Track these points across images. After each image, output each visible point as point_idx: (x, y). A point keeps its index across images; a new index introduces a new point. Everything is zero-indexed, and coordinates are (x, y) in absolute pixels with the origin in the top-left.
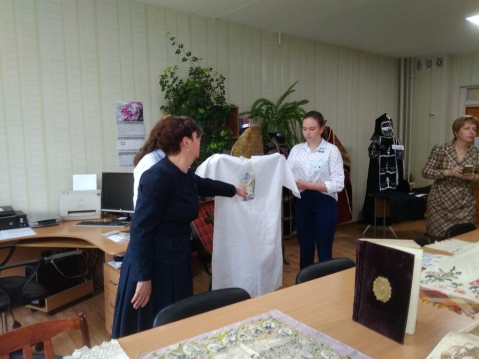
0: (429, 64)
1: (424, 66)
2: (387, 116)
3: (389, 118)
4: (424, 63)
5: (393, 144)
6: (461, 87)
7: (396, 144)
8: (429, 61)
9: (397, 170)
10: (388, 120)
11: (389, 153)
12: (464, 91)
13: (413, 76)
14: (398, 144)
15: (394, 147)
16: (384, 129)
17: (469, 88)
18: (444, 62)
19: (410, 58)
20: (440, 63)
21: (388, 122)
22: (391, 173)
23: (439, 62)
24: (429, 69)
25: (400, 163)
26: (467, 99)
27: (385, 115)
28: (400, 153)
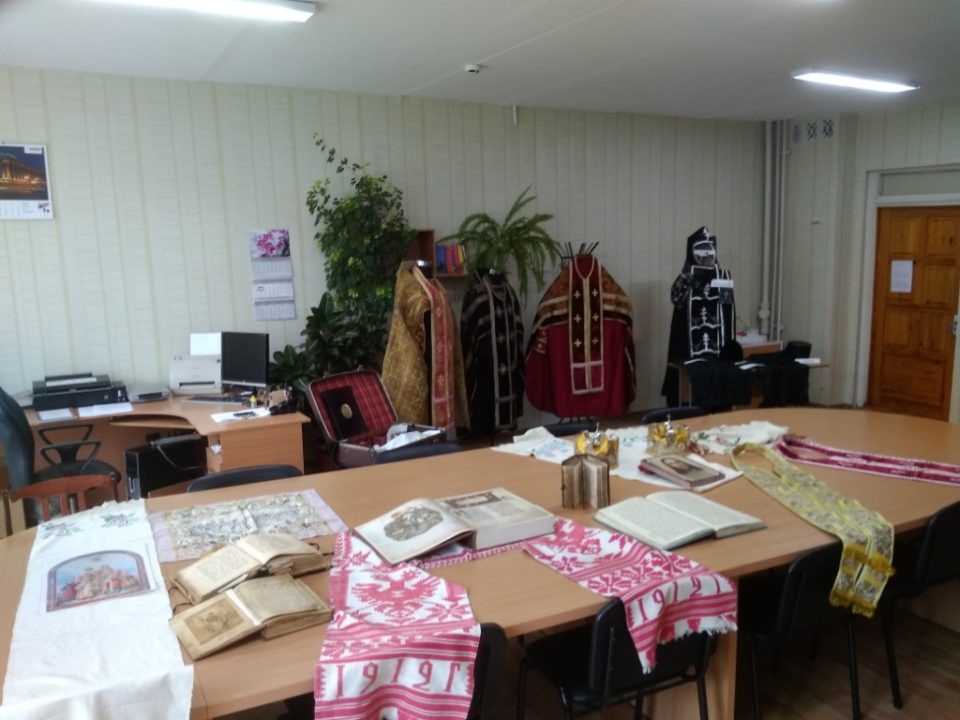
0: (812, 132)
1: (804, 135)
2: (705, 231)
3: (708, 235)
4: (804, 130)
5: (715, 277)
6: (868, 172)
7: (720, 277)
8: (812, 127)
9: (722, 321)
10: (705, 238)
11: (707, 294)
12: (875, 178)
13: (784, 152)
14: (725, 277)
15: (717, 283)
16: (697, 252)
17: (883, 175)
18: (836, 128)
19: (782, 121)
20: (828, 130)
21: (707, 241)
22: (713, 326)
23: (828, 127)
24: (812, 140)
25: (728, 309)
26: (881, 193)
27: (701, 230)
28: (726, 294)
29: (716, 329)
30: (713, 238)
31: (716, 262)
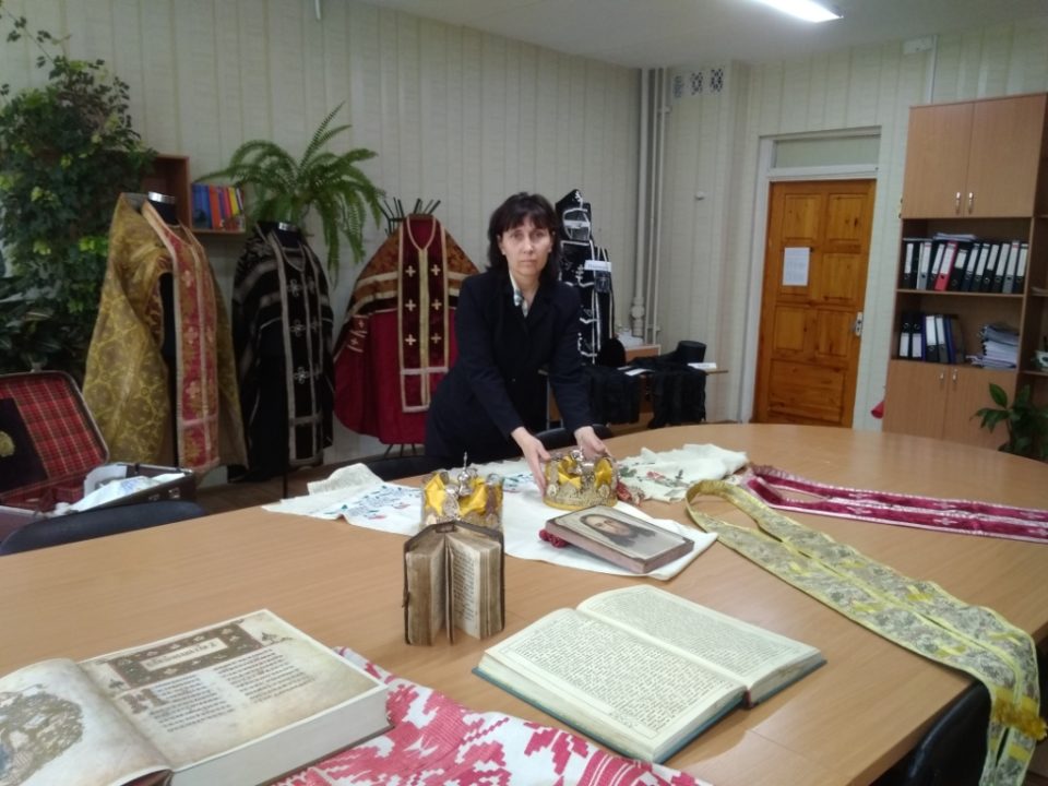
0: (697, 84)
1: (687, 88)
2: (578, 195)
3: (581, 200)
4: (687, 81)
5: (590, 258)
6: (761, 138)
7: (596, 259)
8: (697, 78)
9: (598, 316)
10: (577, 204)
11: (579, 278)
12: (768, 145)
13: (664, 109)
14: (602, 259)
15: (592, 265)
16: (569, 223)
17: (779, 141)
18: (726, 80)
19: (661, 71)
20: (717, 82)
21: (580, 209)
22: (587, 322)
23: (716, 79)
24: (697, 94)
25: (605, 299)
26: (774, 166)
27: (572, 194)
28: (603, 279)
29: (590, 324)
30: (587, 206)
31: (591, 237)
